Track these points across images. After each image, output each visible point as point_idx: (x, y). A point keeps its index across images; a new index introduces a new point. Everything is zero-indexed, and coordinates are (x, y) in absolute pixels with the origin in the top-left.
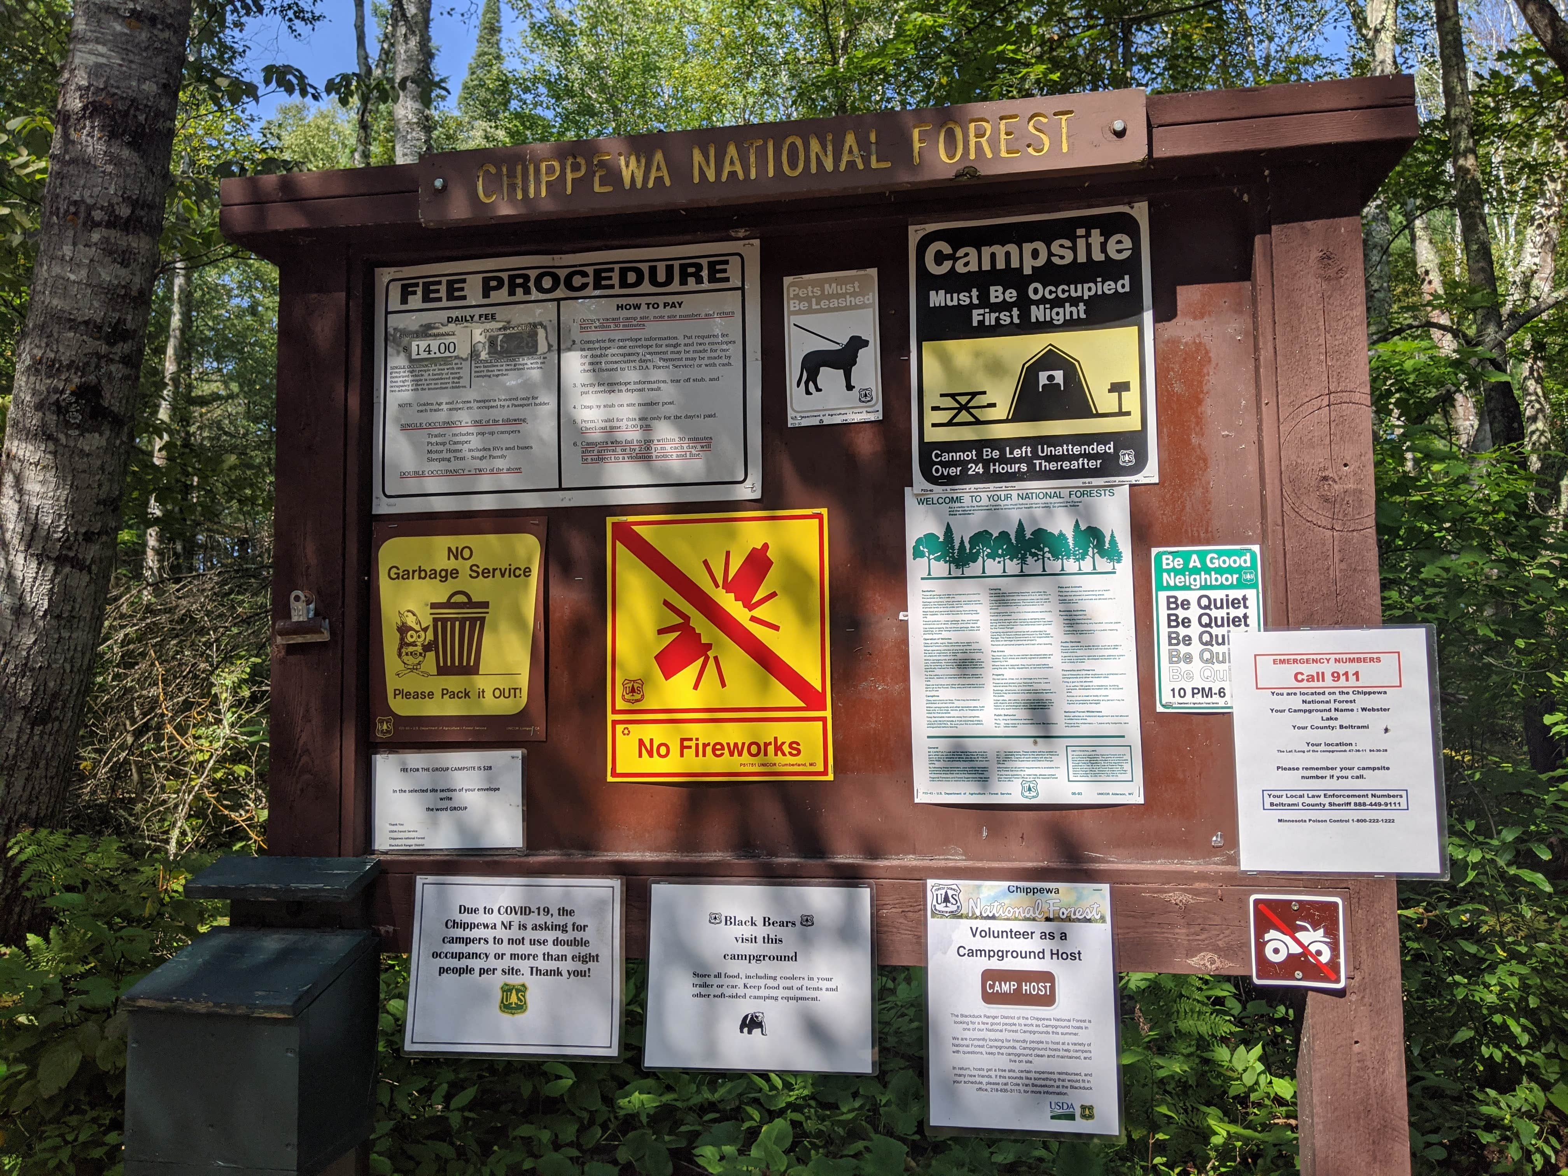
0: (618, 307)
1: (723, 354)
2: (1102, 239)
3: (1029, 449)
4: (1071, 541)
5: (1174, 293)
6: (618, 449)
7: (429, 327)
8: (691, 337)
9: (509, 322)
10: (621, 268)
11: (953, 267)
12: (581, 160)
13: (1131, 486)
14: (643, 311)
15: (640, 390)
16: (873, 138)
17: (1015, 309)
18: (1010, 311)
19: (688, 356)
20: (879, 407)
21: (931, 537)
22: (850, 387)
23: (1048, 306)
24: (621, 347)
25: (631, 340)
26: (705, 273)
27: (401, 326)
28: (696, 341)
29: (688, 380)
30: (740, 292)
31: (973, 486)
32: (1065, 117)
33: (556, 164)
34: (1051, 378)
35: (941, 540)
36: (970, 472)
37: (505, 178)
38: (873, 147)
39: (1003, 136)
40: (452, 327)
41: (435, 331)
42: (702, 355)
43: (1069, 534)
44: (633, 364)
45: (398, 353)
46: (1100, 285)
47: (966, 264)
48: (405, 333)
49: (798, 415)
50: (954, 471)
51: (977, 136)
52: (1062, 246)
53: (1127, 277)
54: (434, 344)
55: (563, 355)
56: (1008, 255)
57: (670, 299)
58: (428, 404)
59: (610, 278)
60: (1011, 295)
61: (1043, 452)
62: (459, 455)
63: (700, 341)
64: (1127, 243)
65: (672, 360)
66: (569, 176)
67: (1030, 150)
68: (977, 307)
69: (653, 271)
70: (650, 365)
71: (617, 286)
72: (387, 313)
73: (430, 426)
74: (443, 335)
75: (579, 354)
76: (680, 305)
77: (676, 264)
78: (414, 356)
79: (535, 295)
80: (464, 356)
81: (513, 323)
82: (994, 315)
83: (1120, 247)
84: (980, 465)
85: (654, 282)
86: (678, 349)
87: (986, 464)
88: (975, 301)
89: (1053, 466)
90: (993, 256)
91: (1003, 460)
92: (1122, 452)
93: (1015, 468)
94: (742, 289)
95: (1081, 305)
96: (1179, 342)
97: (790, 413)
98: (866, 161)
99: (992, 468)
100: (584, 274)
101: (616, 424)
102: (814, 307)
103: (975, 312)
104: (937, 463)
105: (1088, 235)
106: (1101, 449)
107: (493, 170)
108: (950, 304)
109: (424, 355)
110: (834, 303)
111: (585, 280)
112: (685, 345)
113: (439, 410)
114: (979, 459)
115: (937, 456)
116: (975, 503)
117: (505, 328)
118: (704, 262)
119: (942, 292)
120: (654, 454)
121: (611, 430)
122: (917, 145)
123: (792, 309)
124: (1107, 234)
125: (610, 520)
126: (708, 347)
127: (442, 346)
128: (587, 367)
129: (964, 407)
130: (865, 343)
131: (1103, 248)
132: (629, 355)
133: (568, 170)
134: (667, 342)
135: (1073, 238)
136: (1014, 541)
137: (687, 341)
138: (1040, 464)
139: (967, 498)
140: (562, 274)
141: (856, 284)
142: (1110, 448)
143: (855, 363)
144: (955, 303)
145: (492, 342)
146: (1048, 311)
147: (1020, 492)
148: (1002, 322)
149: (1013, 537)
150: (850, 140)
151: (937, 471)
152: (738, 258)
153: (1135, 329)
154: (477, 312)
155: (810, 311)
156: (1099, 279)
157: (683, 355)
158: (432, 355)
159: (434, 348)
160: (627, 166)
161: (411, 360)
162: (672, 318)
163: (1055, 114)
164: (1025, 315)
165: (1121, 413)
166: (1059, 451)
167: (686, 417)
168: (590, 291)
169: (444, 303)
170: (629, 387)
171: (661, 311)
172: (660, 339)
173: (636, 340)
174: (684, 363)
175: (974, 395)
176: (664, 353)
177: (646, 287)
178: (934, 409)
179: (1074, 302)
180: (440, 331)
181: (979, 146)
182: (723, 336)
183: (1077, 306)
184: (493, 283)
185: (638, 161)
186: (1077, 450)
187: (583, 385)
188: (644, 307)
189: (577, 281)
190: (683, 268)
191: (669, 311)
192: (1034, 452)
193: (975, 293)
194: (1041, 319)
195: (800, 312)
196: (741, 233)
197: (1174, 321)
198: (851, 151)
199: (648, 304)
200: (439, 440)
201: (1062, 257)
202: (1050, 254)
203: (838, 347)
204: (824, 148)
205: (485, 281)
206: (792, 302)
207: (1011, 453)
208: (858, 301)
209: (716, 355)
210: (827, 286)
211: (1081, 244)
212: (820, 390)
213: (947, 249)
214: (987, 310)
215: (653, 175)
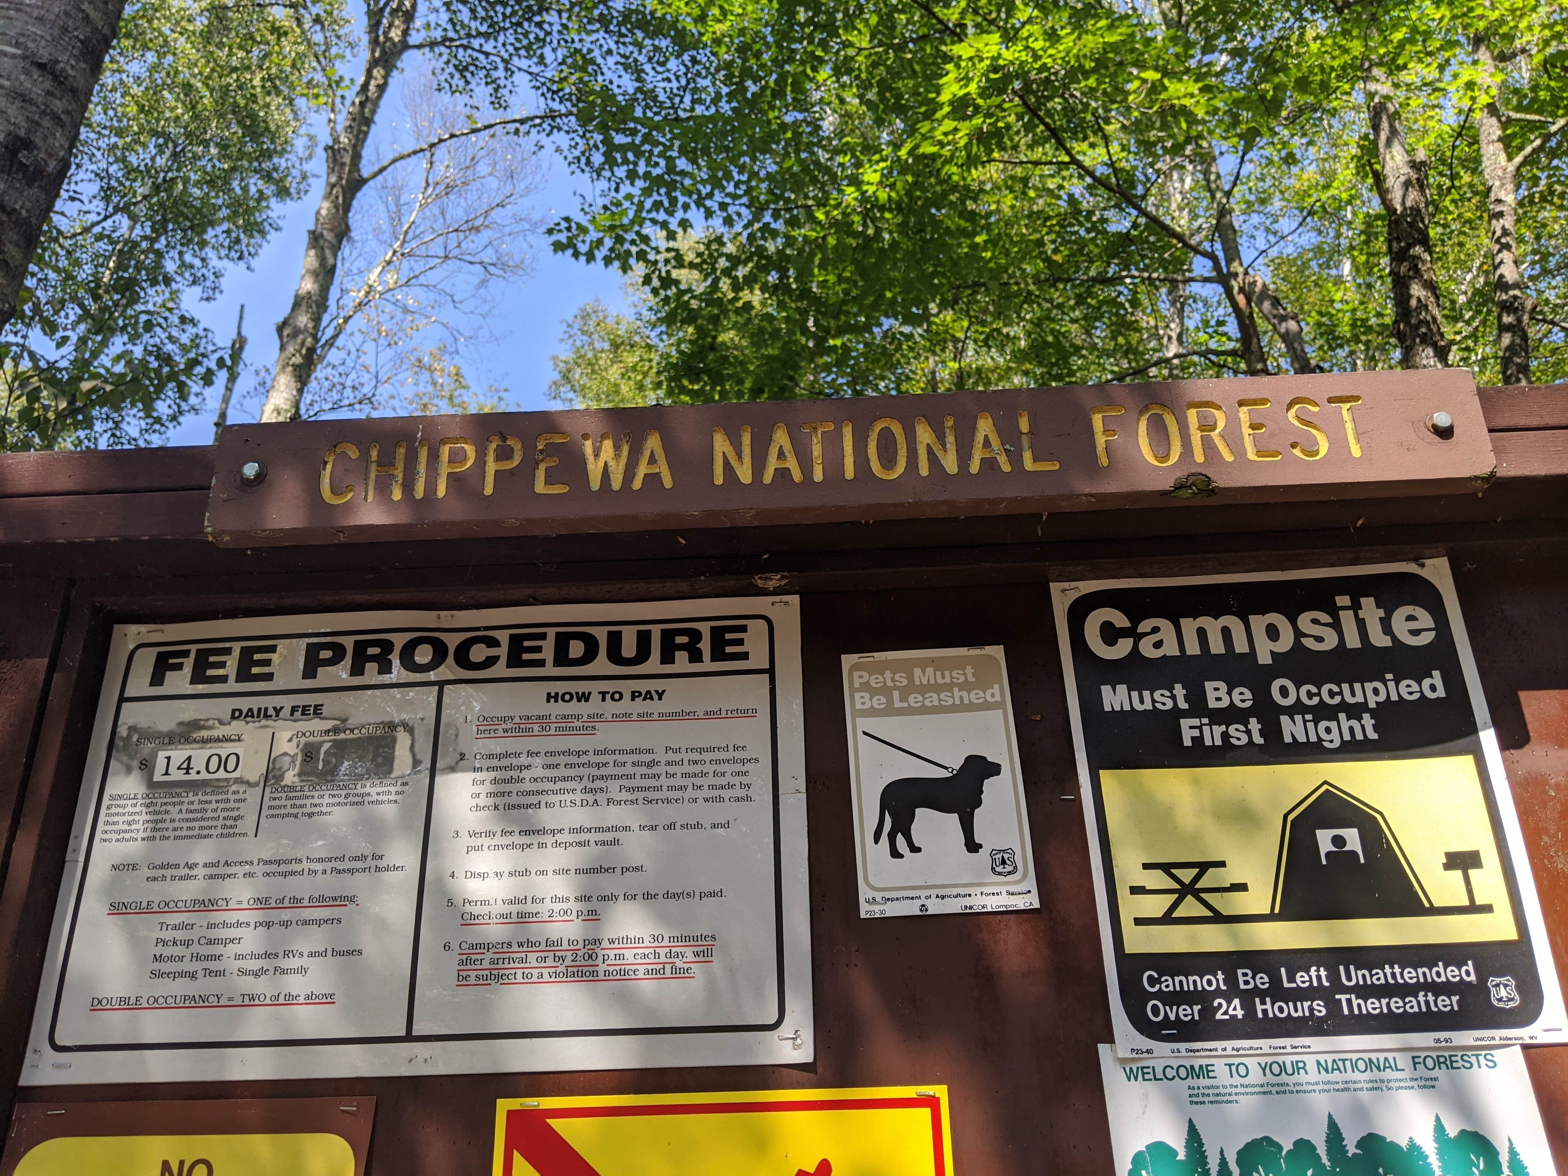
0: (549, 697)
1: (736, 780)
2: (1381, 613)
3: (1323, 973)
4: (1434, 1160)
5: (1517, 704)
6: (532, 957)
7: (195, 725)
8: (678, 751)
9: (344, 720)
10: (558, 634)
11: (1136, 647)
12: (515, 443)
13: (1525, 1047)
14: (594, 705)
15: (580, 844)
16: (1024, 425)
17: (1253, 721)
18: (1246, 724)
19: (672, 782)
20: (1031, 883)
21: (1159, 1149)
22: (973, 846)
23: (1309, 717)
24: (549, 766)
25: (569, 753)
26: (705, 646)
27: (143, 724)
28: (687, 757)
29: (671, 826)
30: (766, 676)
31: (1230, 1044)
32: (1348, 405)
33: (470, 450)
34: (1338, 841)
35: (1181, 1156)
36: (1219, 1016)
37: (374, 467)
38: (1025, 441)
39: (1246, 431)
40: (237, 727)
41: (205, 734)
42: (698, 781)
43: (1429, 1146)
44: (568, 797)
45: (129, 770)
46: (1392, 685)
47: (1158, 645)
48: (147, 735)
49: (879, 896)
50: (1188, 1012)
51: (1202, 428)
52: (1315, 621)
53: (1436, 674)
54: (199, 756)
55: (438, 779)
56: (1226, 632)
57: (642, 686)
58: (169, 866)
59: (539, 649)
60: (1243, 697)
61: (1349, 979)
62: (214, 965)
63: (696, 756)
64: (1425, 619)
65: (640, 789)
66: (491, 468)
67: (1297, 452)
68: (1186, 714)
69: (615, 640)
70: (601, 797)
71: (550, 661)
72: (122, 699)
73: (167, 907)
74: (218, 740)
75: (470, 776)
76: (660, 695)
77: (656, 631)
78: (158, 777)
79: (398, 673)
80: (253, 777)
81: (351, 723)
82: (1218, 730)
83: (1414, 625)
84: (1236, 1002)
85: (615, 656)
86: (655, 770)
87: (1248, 998)
88: (1183, 705)
89: (1373, 1006)
90: (1202, 633)
91: (1276, 992)
92: (1492, 981)
93: (1302, 1009)
94: (771, 671)
95: (1366, 716)
96: (1545, 783)
97: (864, 892)
98: (1015, 458)
99: (1259, 1008)
100: (493, 643)
101: (531, 908)
102: (897, 704)
103: (1185, 723)
104: (1154, 996)
105: (1356, 607)
106: (1452, 974)
107: (353, 453)
108: (1138, 707)
109: (177, 775)
110: (932, 699)
111: (493, 652)
112: (668, 763)
113: (189, 877)
114: (1232, 991)
115: (1152, 981)
116: (1237, 1080)
117: (336, 730)
118: (705, 628)
119: (1122, 689)
120: (602, 968)
121: (523, 918)
122: (1101, 440)
123: (858, 706)
124: (1388, 606)
125: (504, 1106)
126: (709, 768)
127: (215, 760)
128: (483, 801)
129: (1185, 890)
130: (994, 769)
131: (1386, 626)
132: (564, 779)
133: (491, 458)
134: (635, 758)
135: (1333, 611)
136: (1325, 1160)
137: (671, 757)
138: (1349, 1001)
139: (1219, 1067)
140: (452, 641)
141: (969, 670)
142: (1468, 973)
143: (979, 803)
144: (1148, 706)
145: (309, 753)
146: (1310, 726)
147: (1322, 1058)
148: (1234, 741)
149: (1322, 1150)
150: (985, 427)
151: (1156, 1011)
152: (763, 623)
153: (1469, 760)
154: (287, 702)
155: (890, 711)
156: (1389, 676)
157: (664, 782)
158: (193, 776)
159: (198, 764)
160: (597, 455)
161: (151, 785)
162: (644, 717)
163: (1330, 400)
164: (1272, 731)
165: (1473, 908)
166: (1380, 977)
167: (668, 895)
168: (500, 669)
169: (232, 686)
170: (559, 837)
171: (626, 705)
172: (622, 752)
173: (578, 754)
174: (664, 794)
175: (1203, 867)
176: (628, 777)
177: (601, 664)
178: (1136, 890)
179: (1355, 711)
180: (215, 733)
181: (1208, 445)
182: (736, 748)
183: (1360, 719)
184: (325, 654)
185: (617, 448)
186: (1410, 975)
187: (472, 834)
188: (596, 698)
189: (478, 653)
190: (668, 637)
191: (640, 705)
192: (1334, 976)
193: (1179, 691)
194: (1302, 739)
195: (872, 712)
196: (774, 581)
197: (1526, 749)
198: (987, 443)
199: (603, 694)
200: (180, 935)
201: (1319, 639)
202: (1299, 634)
203: (945, 774)
204: (941, 438)
205: (312, 652)
206: (857, 695)
207: (1291, 979)
208: (975, 696)
209: (723, 781)
210: (917, 672)
211: (1347, 618)
212: (918, 850)
213: (1120, 620)
214: (1205, 721)
215: (643, 469)
